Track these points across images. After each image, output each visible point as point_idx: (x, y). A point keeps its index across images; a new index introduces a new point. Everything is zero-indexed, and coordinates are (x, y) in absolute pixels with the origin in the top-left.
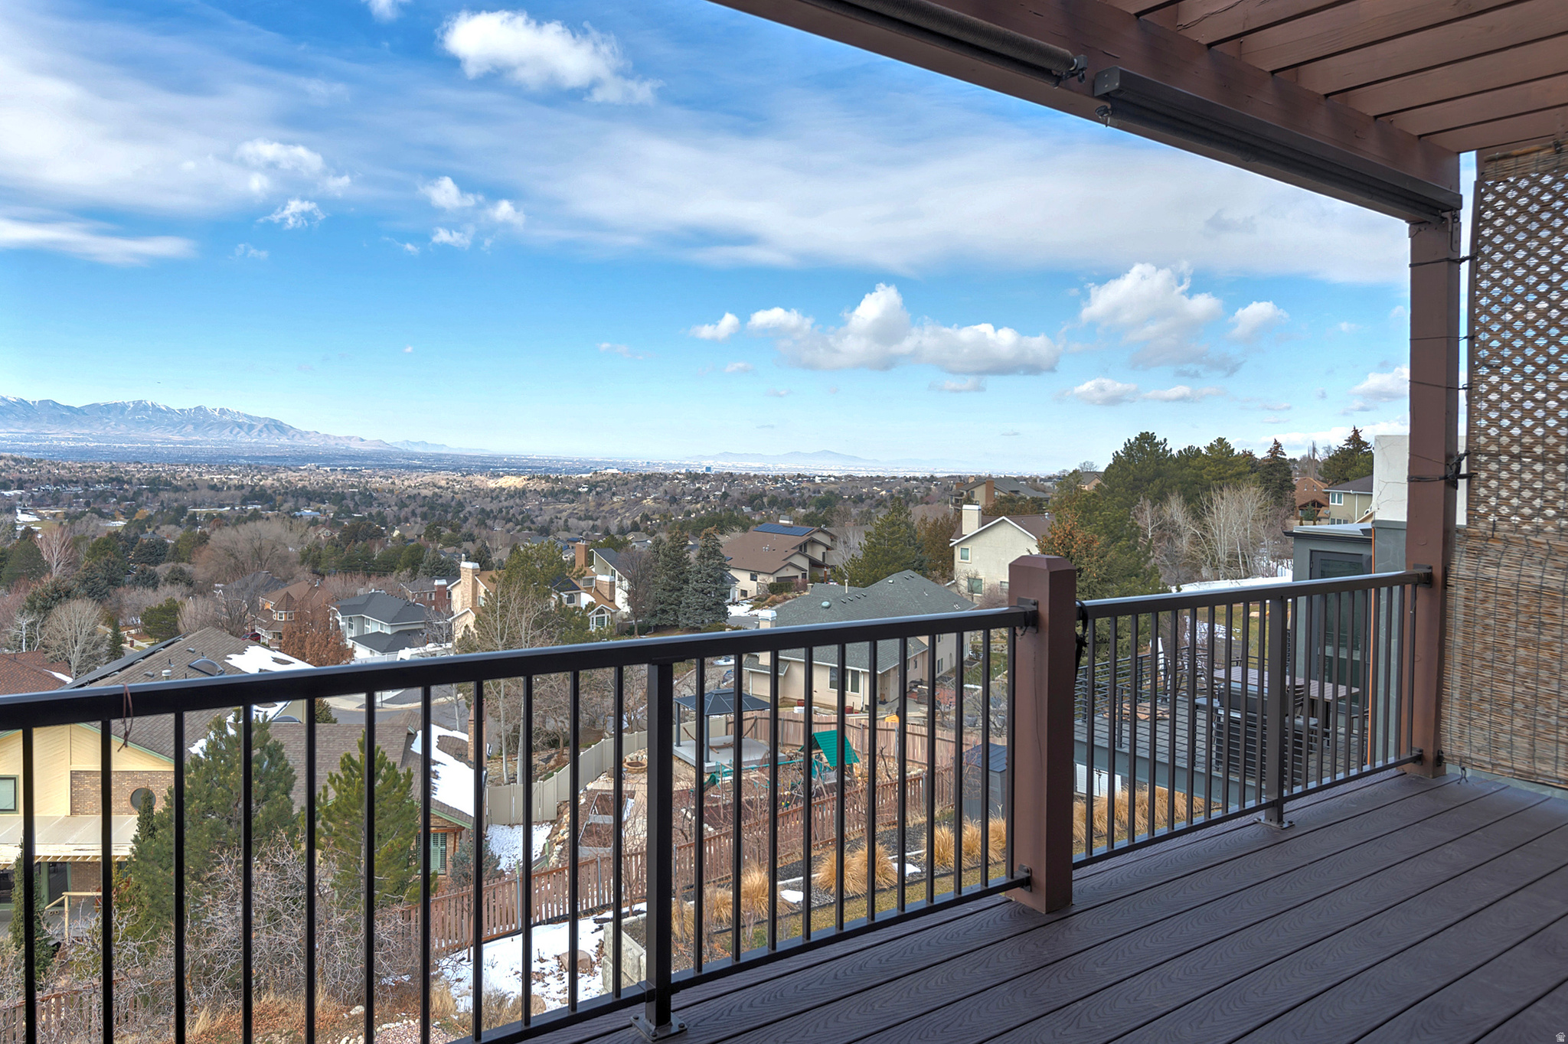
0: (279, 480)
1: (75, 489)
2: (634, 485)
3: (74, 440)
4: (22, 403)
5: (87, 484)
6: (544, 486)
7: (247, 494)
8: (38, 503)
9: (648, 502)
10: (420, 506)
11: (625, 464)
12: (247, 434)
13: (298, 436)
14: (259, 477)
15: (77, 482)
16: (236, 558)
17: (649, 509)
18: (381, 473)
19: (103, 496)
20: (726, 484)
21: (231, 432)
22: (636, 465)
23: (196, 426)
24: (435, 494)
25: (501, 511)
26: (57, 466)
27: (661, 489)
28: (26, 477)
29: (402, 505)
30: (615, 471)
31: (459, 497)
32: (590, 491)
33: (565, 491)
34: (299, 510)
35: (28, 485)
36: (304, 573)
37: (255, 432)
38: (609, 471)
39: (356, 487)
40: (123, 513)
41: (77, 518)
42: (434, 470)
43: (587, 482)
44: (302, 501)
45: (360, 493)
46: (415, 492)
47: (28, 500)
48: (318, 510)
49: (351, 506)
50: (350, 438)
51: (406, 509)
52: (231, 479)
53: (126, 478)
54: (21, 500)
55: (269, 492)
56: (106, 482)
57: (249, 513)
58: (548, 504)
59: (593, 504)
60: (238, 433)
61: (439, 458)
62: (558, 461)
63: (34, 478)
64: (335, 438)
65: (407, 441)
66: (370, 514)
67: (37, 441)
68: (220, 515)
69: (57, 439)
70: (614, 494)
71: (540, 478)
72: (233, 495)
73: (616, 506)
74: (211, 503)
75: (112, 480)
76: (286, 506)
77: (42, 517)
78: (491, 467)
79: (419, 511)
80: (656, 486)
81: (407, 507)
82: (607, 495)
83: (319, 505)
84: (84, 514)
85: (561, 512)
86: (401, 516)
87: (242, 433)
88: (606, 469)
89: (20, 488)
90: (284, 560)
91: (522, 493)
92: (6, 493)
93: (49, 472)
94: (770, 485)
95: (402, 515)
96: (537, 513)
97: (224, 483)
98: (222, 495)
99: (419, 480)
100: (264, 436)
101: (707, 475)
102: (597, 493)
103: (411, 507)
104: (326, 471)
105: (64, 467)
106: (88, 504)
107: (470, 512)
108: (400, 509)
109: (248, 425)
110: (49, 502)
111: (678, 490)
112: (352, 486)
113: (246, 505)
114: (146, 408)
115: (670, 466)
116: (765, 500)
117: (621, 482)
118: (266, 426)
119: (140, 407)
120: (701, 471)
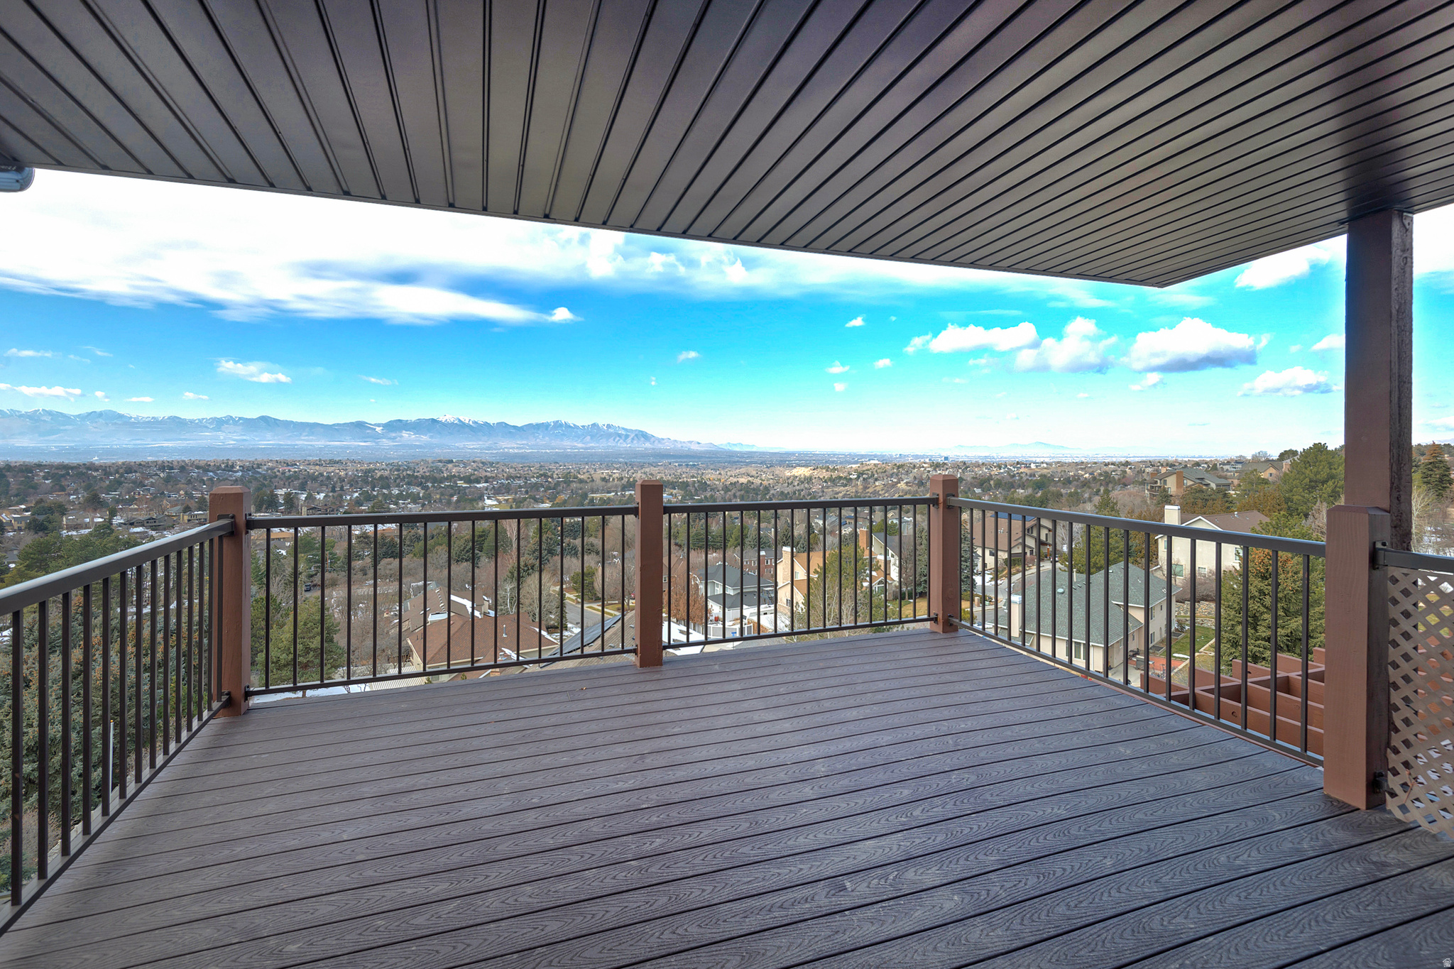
0: (645, 473)
2: (891, 472)
3: (517, 448)
4: (486, 424)
5: (526, 478)
6: (826, 474)
7: (625, 483)
8: (497, 491)
9: (902, 485)
11: (884, 456)
12: (624, 441)
13: (657, 442)
14: (632, 471)
15: (520, 477)
17: (903, 490)
18: (712, 467)
19: (536, 486)
20: (960, 471)
21: (614, 440)
22: (891, 456)
23: (592, 437)
24: (749, 481)
25: (795, 493)
26: (507, 466)
27: (911, 475)
28: (489, 474)
29: (727, 488)
30: (876, 462)
31: (765, 483)
32: (858, 477)
33: (840, 478)
35: (491, 480)
37: (629, 439)
38: (872, 462)
39: (696, 478)
40: (548, 498)
41: (521, 502)
42: (748, 464)
43: (856, 471)
45: (698, 481)
46: (735, 480)
47: (491, 490)
48: (671, 494)
49: (693, 491)
50: (691, 442)
52: (614, 473)
53: (549, 474)
54: (487, 490)
56: (537, 477)
57: (627, 497)
58: (828, 487)
59: (861, 487)
60: (618, 440)
61: (751, 455)
62: (834, 455)
63: (494, 475)
64: (680, 441)
65: (729, 443)
66: (705, 497)
67: (495, 449)
68: (609, 498)
69: (507, 448)
70: (876, 480)
71: (822, 468)
72: (616, 485)
73: (878, 489)
74: (603, 490)
75: (541, 475)
77: (500, 502)
78: (786, 460)
79: (738, 494)
80: (907, 473)
81: (730, 491)
82: (871, 480)
84: (525, 499)
85: (837, 493)
87: (621, 441)
88: (869, 460)
89: (486, 482)
91: (809, 480)
92: (478, 486)
93: (503, 470)
94: (995, 471)
96: (820, 494)
97: (610, 476)
98: (609, 485)
99: (738, 471)
100: (635, 442)
101: (946, 463)
102: (864, 479)
103: (733, 491)
104: (675, 466)
105: (512, 467)
106: (527, 492)
107: (773, 494)
108: (725, 493)
109: (625, 435)
110: (504, 491)
111: (924, 476)
112: (693, 477)
113: (625, 491)
114: (561, 425)
115: (916, 457)
116: (992, 482)
117: (881, 470)
118: (636, 435)
119: (558, 425)
120: (941, 460)
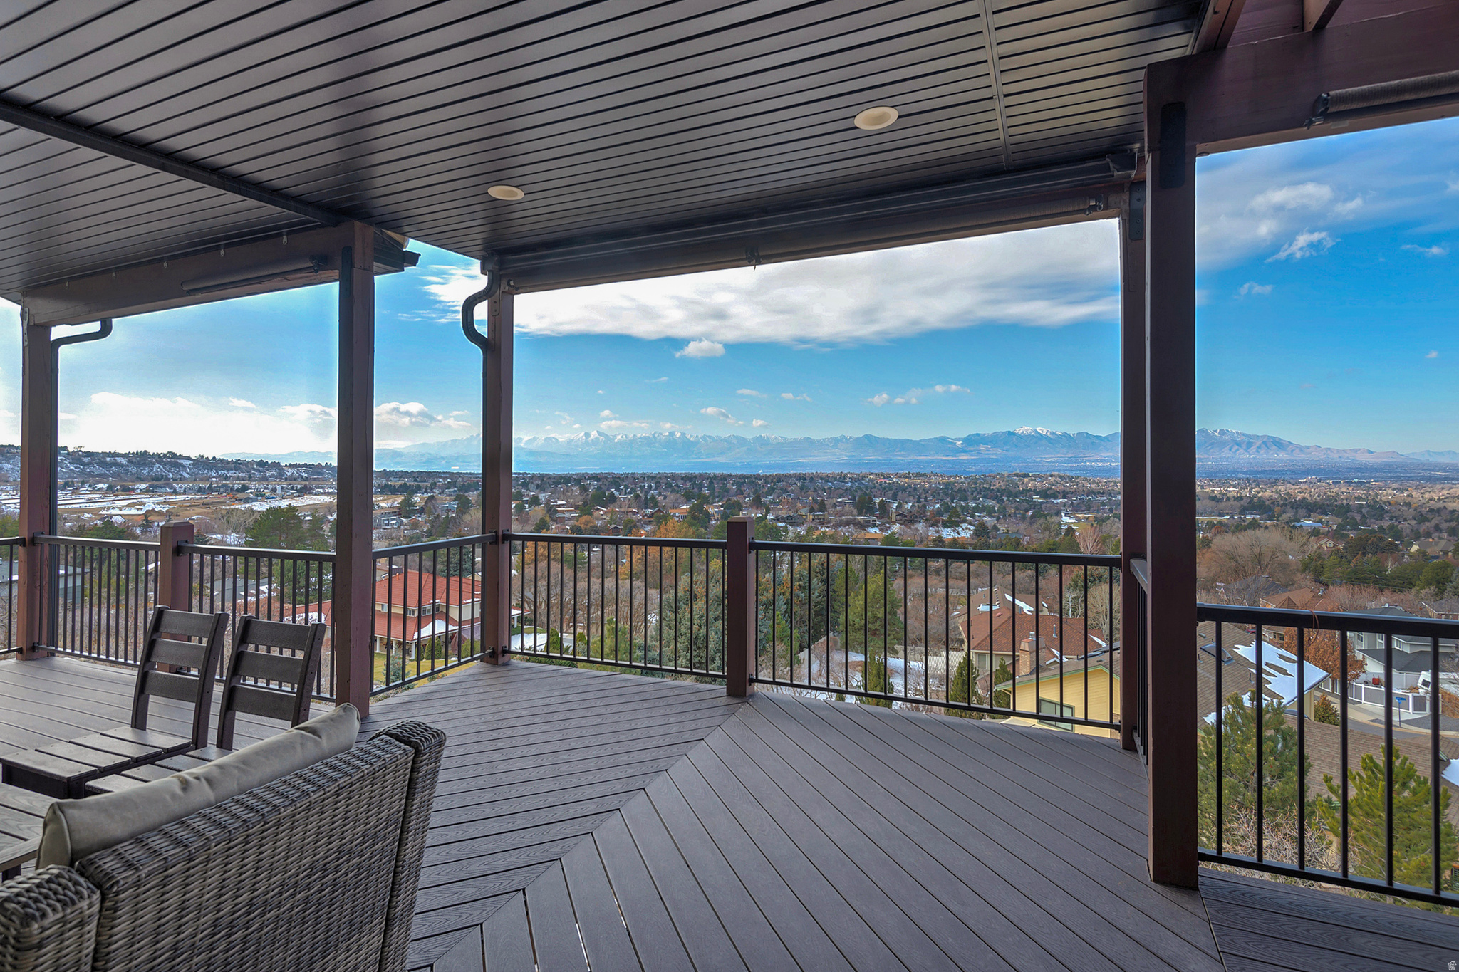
0: (1276, 492)
1: (1102, 499)
3: (1101, 461)
4: (1066, 435)
5: (1110, 495)
7: (1246, 504)
8: (1076, 509)
10: (1446, 521)
12: (1246, 450)
13: (1297, 451)
14: (1257, 489)
15: (1103, 493)
16: (1237, 561)
18: (1394, 485)
21: (1230, 450)
26: (1089, 481)
28: (1068, 489)
29: (1422, 518)
34: (1299, 521)
35: (1069, 495)
36: (1306, 580)
37: (1253, 449)
39: (1364, 500)
41: (1103, 521)
44: (1302, 512)
45: (1368, 505)
46: (1441, 505)
47: (1069, 507)
48: (1320, 521)
49: (1358, 518)
50: (1356, 451)
51: (1427, 524)
52: (1230, 491)
54: (1064, 506)
55: (1267, 503)
57: (1248, 522)
60: (1238, 450)
63: (1073, 490)
64: (1338, 451)
65: (1428, 451)
66: (1381, 528)
67: (1075, 463)
68: (1220, 523)
69: (1089, 461)
72: (1232, 506)
74: (1212, 512)
76: (1285, 517)
77: (1079, 520)
79: (1445, 525)
81: (1429, 520)
83: (1320, 517)
84: (1108, 518)
86: (1421, 531)
87: (1241, 450)
89: (1064, 497)
90: (1284, 566)
92: (1055, 501)
93: (1084, 486)
95: (1423, 528)
97: (1224, 494)
98: (1222, 505)
99: (1445, 492)
100: (1263, 451)
103: (1434, 521)
104: (1329, 484)
105: (1094, 482)
106: (1111, 510)
108: (1419, 523)
109: (1247, 442)
110: (1084, 508)
112: (1359, 498)
113: (1245, 514)
118: (1264, 442)
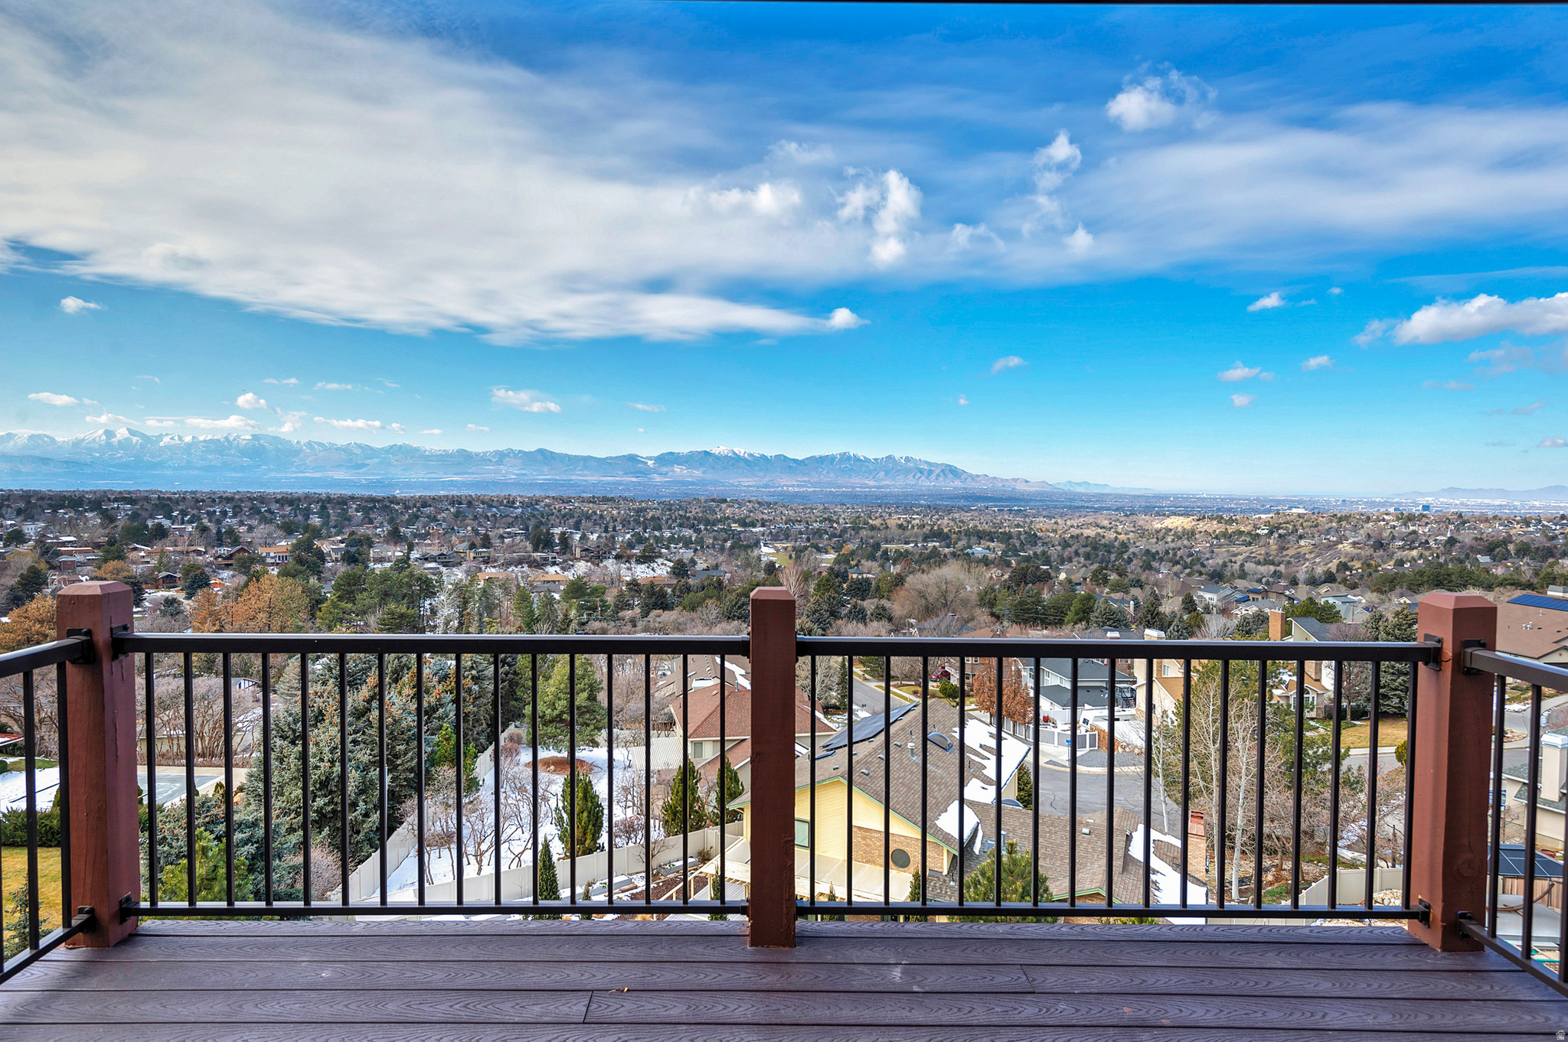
0: (953, 520)
1: (799, 527)
2: (1327, 526)
3: (798, 486)
4: (763, 457)
5: (807, 523)
6: (1214, 526)
7: (927, 532)
8: (775, 538)
9: (1346, 547)
10: (1083, 546)
11: (1314, 502)
12: (927, 478)
13: (969, 479)
14: (937, 516)
15: (800, 521)
17: (1347, 554)
18: (1045, 513)
19: (819, 533)
20: (1452, 527)
21: (914, 477)
22: (1328, 503)
23: (887, 473)
24: (1098, 534)
25: (1167, 553)
26: (786, 508)
27: (1362, 532)
28: (765, 517)
29: (1065, 544)
30: (1301, 511)
31: (1122, 537)
32: (1271, 533)
33: (1241, 533)
34: (971, 548)
35: (768, 523)
36: (983, 615)
37: (933, 476)
38: (1294, 510)
39: (1022, 527)
40: (833, 548)
41: (801, 551)
42: (1097, 510)
43: (1268, 523)
44: (974, 539)
45: (1026, 533)
46: (1078, 531)
47: (768, 536)
48: (988, 548)
49: (1018, 545)
50: (1015, 480)
51: (1069, 549)
52: (914, 519)
53: (835, 518)
54: (763, 535)
55: (946, 530)
56: (821, 522)
57: (929, 550)
58: (1220, 546)
59: (1275, 547)
60: (920, 477)
61: (1101, 497)
62: (1232, 500)
63: (771, 518)
64: (1002, 480)
65: (1070, 482)
66: (1035, 553)
67: (773, 487)
68: (907, 551)
69: (786, 486)
70: (1301, 537)
71: (1211, 518)
72: (916, 534)
73: (1303, 550)
74: (899, 540)
75: (825, 519)
76: (960, 544)
77: (778, 550)
78: (1155, 506)
79: (1082, 551)
80: (1355, 529)
81: (1070, 547)
82: (1293, 538)
83: (989, 543)
84: (806, 548)
85: (1235, 555)
86: (1065, 556)
87: (923, 478)
88: (1290, 508)
89: (763, 525)
91: (1191, 534)
92: (754, 530)
93: (781, 513)
94: (1517, 530)
95: (1066, 554)
96: (1207, 556)
97: (909, 522)
98: (908, 533)
99: (1082, 520)
100: (941, 479)
101: (1424, 516)
102: (1280, 536)
103: (1074, 547)
104: (994, 511)
105: (791, 509)
106: (808, 540)
107: (1134, 553)
108: (1063, 549)
109: (927, 470)
110: (782, 537)
111: (1385, 534)
112: (1018, 526)
113: (927, 542)
114: (849, 458)
115: (1372, 504)
116: (1511, 547)
117: (1309, 524)
118: (943, 471)
119: (845, 457)
120: (1416, 510)
